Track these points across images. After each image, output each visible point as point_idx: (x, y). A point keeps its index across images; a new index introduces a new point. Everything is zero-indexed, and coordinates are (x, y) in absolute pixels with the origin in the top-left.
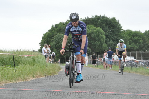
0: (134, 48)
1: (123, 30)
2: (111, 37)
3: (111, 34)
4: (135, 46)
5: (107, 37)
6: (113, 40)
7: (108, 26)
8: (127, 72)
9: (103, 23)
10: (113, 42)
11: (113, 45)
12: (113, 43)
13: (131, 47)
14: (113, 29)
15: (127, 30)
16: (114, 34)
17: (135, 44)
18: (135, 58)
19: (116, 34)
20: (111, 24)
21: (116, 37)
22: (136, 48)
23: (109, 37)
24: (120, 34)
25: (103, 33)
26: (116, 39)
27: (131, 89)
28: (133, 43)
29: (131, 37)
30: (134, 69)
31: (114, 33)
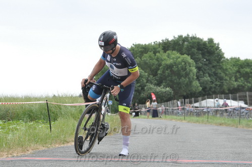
0: (243, 87)
1: (225, 58)
2: (205, 70)
3: (205, 65)
4: (246, 83)
5: (199, 70)
6: (210, 75)
7: (200, 52)
8: (232, 126)
9: (193, 47)
10: (209, 78)
11: (209, 83)
12: (210, 80)
13: (238, 86)
14: (209, 57)
15: (231, 59)
16: (211, 66)
17: (246, 80)
18: (246, 103)
19: (214, 64)
20: (207, 49)
21: (213, 70)
22: (248, 86)
23: (202, 70)
24: (221, 64)
25: (193, 64)
26: (214, 72)
27: (239, 154)
28: (242, 79)
29: (237, 69)
30: (244, 122)
31: (211, 64)
